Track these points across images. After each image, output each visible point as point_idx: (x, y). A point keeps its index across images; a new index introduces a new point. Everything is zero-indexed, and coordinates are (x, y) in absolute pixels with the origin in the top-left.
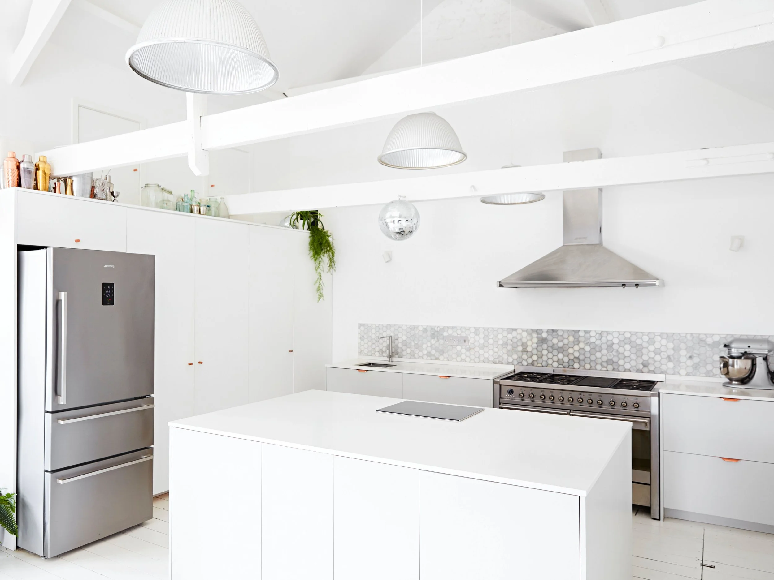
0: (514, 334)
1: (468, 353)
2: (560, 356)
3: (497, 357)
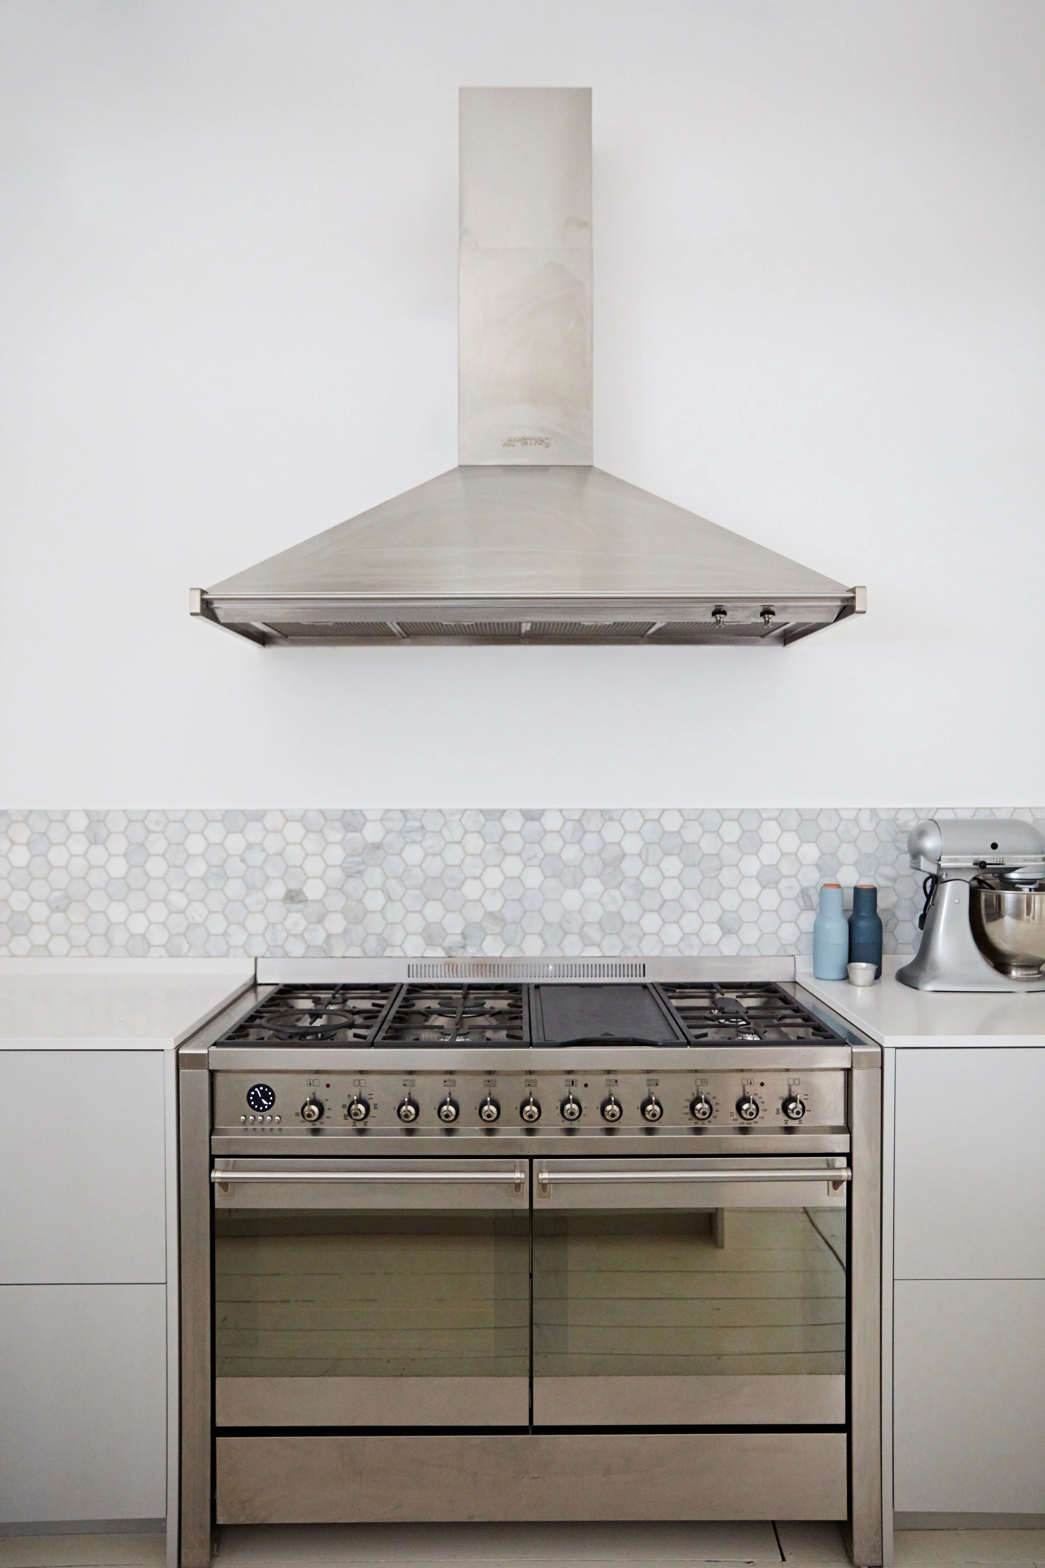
2: (434, 911)
3: (181, 930)
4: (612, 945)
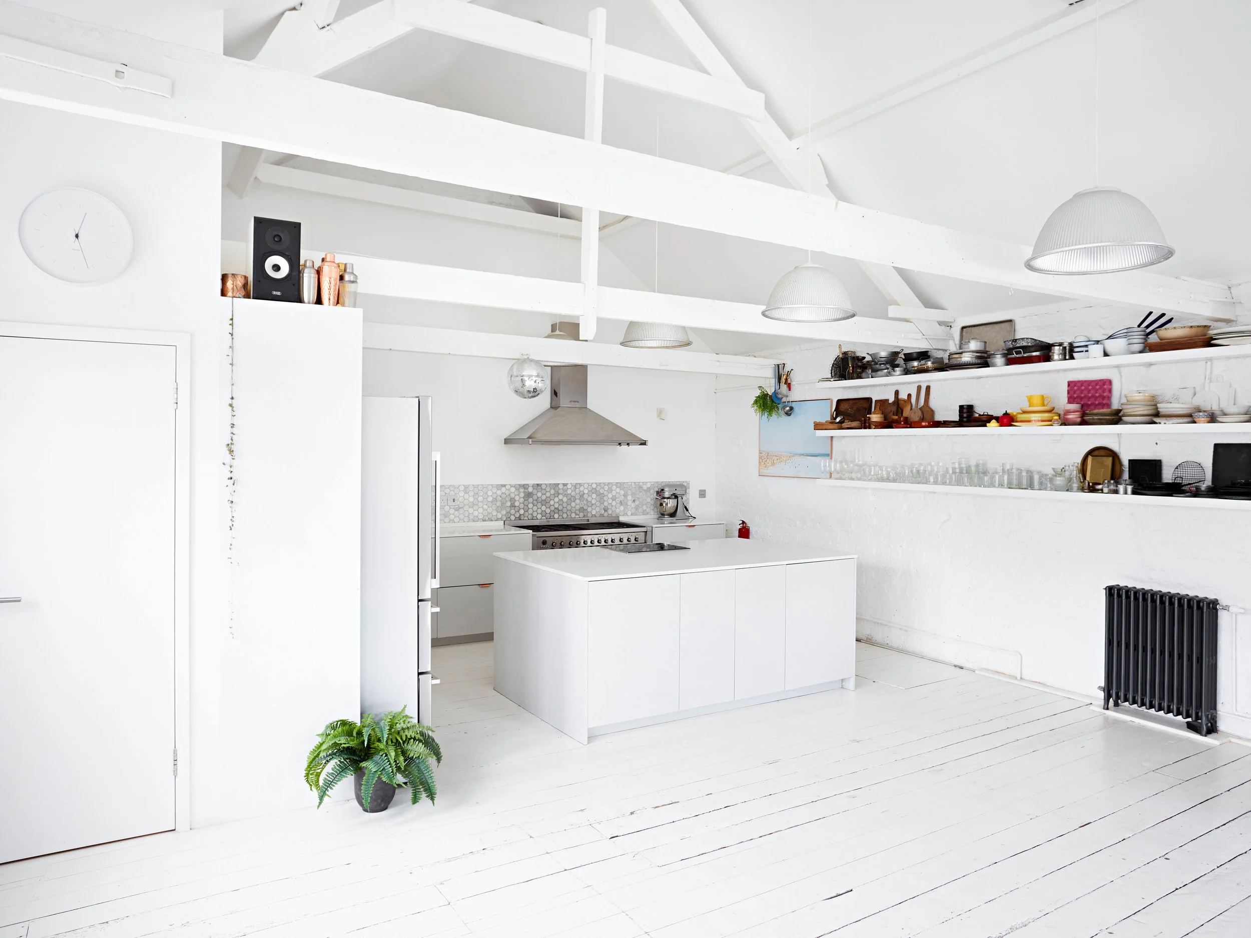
0: (503, 489)
1: (456, 513)
4: (581, 515)
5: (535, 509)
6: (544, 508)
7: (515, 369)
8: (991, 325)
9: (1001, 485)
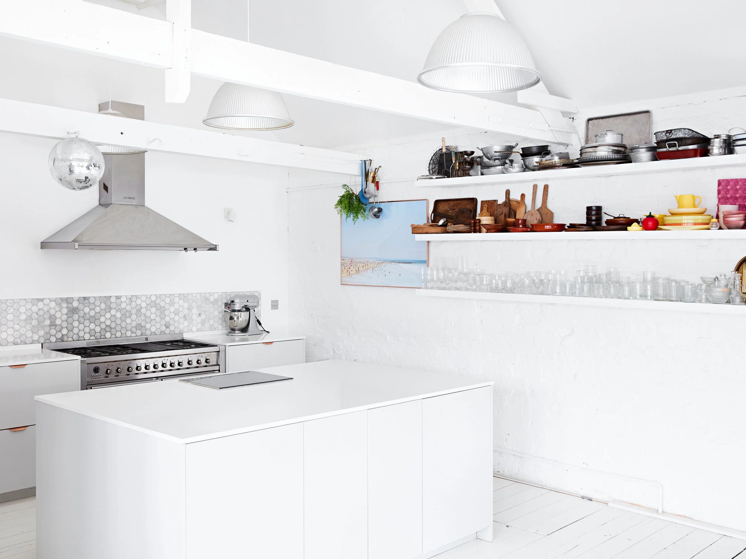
0: (40, 305)
4: (139, 333)
5: (81, 327)
6: (92, 326)
7: (59, 151)
8: (622, 117)
9: (644, 296)
